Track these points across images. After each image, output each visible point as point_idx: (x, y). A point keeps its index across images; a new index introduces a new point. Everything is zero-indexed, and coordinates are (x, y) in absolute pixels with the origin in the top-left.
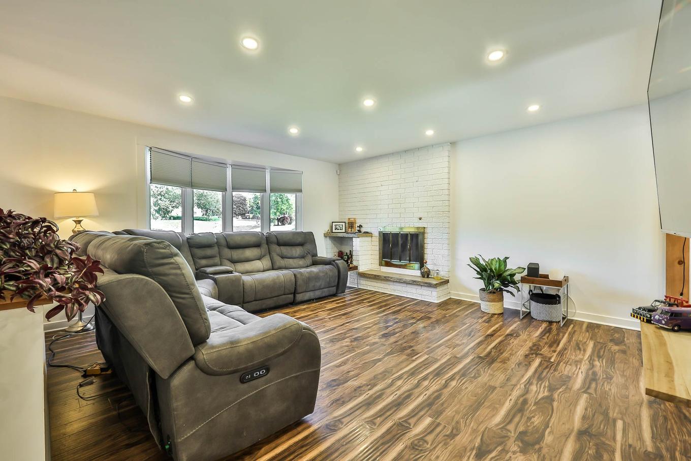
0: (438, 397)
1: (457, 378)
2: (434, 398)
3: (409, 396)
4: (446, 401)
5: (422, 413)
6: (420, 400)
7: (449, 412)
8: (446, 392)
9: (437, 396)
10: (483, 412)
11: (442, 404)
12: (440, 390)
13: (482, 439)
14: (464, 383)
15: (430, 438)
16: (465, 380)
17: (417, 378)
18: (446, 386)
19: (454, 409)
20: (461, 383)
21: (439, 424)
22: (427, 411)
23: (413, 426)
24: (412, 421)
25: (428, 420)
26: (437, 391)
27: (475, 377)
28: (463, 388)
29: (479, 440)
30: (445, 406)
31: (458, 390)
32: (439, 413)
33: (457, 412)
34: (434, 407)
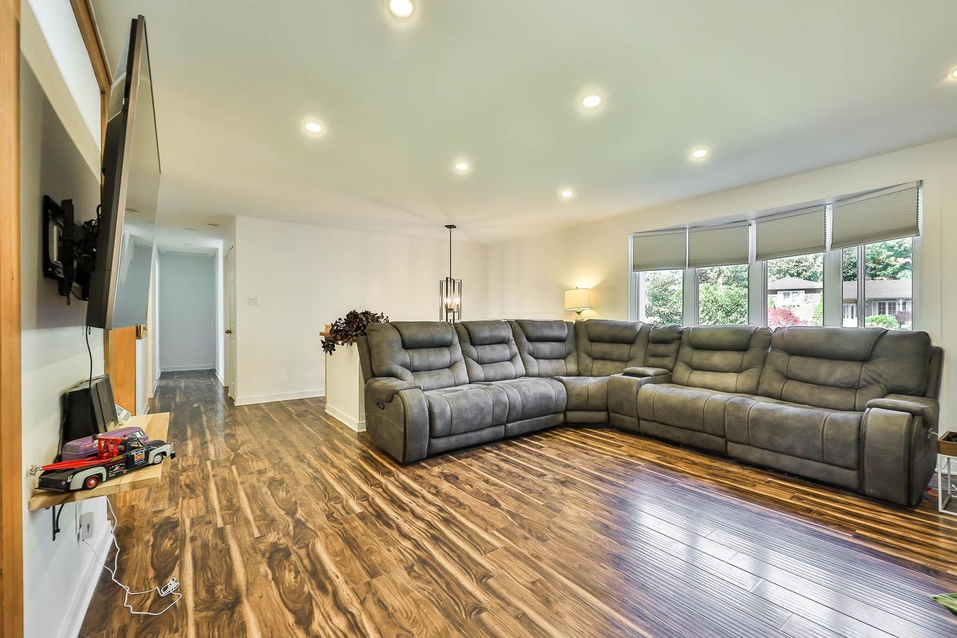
0: (387, 525)
2: (387, 521)
9: (390, 525)
10: (338, 544)
11: (374, 525)
12: (399, 530)
17: (436, 522)
19: (360, 528)
26: (399, 527)
29: (311, 527)
30: (370, 525)
32: (363, 518)
33: (354, 528)
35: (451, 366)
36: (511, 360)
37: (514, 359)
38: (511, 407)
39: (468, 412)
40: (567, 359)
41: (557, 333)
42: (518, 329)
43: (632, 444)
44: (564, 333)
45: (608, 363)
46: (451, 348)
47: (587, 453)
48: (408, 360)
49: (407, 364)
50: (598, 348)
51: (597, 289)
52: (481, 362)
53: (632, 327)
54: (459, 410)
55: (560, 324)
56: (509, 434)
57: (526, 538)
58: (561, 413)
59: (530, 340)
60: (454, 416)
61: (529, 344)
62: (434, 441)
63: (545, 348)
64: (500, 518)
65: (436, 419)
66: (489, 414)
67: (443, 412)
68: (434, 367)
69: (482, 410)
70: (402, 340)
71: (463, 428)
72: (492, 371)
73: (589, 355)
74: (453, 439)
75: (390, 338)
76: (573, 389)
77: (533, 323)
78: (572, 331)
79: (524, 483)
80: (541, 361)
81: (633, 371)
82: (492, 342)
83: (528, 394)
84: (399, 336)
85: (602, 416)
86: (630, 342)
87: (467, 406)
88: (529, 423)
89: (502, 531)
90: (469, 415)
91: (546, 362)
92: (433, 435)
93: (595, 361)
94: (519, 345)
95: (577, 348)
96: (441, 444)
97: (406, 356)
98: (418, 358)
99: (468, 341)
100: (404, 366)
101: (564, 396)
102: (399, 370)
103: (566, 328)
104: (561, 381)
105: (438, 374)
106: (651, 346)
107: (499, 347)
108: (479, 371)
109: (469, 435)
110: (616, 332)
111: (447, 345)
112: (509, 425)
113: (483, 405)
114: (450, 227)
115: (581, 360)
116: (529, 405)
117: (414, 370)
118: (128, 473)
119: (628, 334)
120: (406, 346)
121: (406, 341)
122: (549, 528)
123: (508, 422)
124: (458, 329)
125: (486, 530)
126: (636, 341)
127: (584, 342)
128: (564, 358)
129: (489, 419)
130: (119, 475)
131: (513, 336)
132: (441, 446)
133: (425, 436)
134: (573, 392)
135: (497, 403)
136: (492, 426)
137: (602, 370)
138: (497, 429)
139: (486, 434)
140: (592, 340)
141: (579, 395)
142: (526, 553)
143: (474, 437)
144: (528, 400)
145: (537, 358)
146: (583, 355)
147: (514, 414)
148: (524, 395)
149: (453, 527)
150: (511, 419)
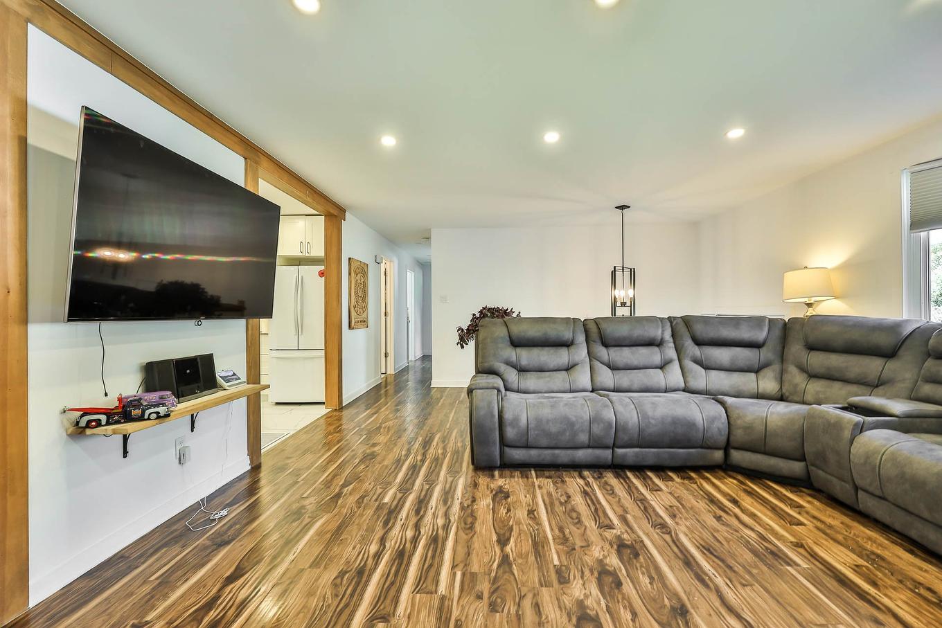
0: (386, 523)
1: (370, 561)
2: (390, 520)
3: (417, 512)
4: (376, 521)
5: (395, 503)
6: (404, 513)
7: (370, 512)
8: (379, 532)
9: (388, 524)
10: (334, 525)
11: (378, 518)
12: (387, 531)
13: (337, 502)
14: (358, 555)
15: (379, 491)
16: (358, 562)
17: (424, 537)
18: (383, 541)
19: (365, 517)
20: (362, 553)
21: (376, 500)
22: (391, 506)
23: (396, 493)
24: (399, 495)
25: (386, 500)
26: (390, 529)
27: (342, 574)
28: (358, 546)
29: (339, 502)
30: (376, 516)
31: (365, 541)
32: (380, 508)
33: (361, 515)
34: (385, 511)
35: (568, 368)
36: (662, 367)
37: (667, 367)
38: (619, 428)
39: (551, 424)
40: (762, 373)
41: (745, 334)
42: (682, 329)
43: (831, 527)
44: (761, 335)
45: (837, 385)
46: (572, 349)
47: (719, 518)
48: (514, 359)
49: (512, 362)
50: (818, 360)
51: (846, 267)
52: (613, 367)
53: (894, 328)
54: (539, 421)
55: (757, 321)
56: (618, 461)
57: (479, 597)
58: (718, 448)
59: (699, 343)
60: (531, 426)
61: (696, 347)
62: (507, 450)
63: (723, 355)
64: (486, 559)
65: (506, 426)
66: (583, 431)
67: (516, 420)
68: (546, 368)
69: (571, 424)
70: (510, 337)
71: (544, 442)
72: (625, 379)
73: (803, 369)
74: (534, 452)
75: (497, 334)
76: (739, 418)
77: (706, 320)
78: (777, 332)
79: (571, 529)
80: (713, 373)
81: (862, 404)
82: (631, 344)
83: (650, 414)
84: (507, 332)
85: (796, 467)
86: (890, 354)
87: (550, 417)
88: (654, 453)
89: (468, 576)
90: (554, 429)
91: (722, 374)
92: (504, 443)
93: (813, 380)
94: (678, 350)
95: (782, 358)
96: (517, 454)
97: (513, 354)
98: (526, 356)
99: (598, 341)
100: (509, 363)
101: (721, 426)
102: (502, 368)
103: (766, 329)
104: (722, 403)
105: (549, 376)
106: (930, 363)
107: (643, 351)
108: (606, 377)
109: (557, 452)
110: (855, 336)
111: (568, 344)
112: (620, 451)
113: (574, 419)
114: (622, 207)
115: (786, 377)
116: (652, 430)
117: (522, 370)
118: (125, 422)
119: (884, 340)
120: (516, 343)
121: (513, 338)
122: (522, 597)
123: (615, 446)
124: (588, 327)
125: (454, 567)
126: (901, 352)
127: (796, 349)
128: (757, 371)
129: (583, 438)
130: (118, 422)
131: (673, 336)
132: (517, 457)
133: (494, 443)
134: (739, 422)
135: (595, 419)
136: (589, 447)
137: (821, 396)
138: (598, 452)
139: (582, 455)
140: (811, 348)
141: (748, 428)
142: (455, 614)
143: (564, 456)
144: (649, 422)
145: (707, 368)
146: (792, 369)
147: (624, 438)
148: (644, 415)
149: (431, 548)
150: (618, 443)
